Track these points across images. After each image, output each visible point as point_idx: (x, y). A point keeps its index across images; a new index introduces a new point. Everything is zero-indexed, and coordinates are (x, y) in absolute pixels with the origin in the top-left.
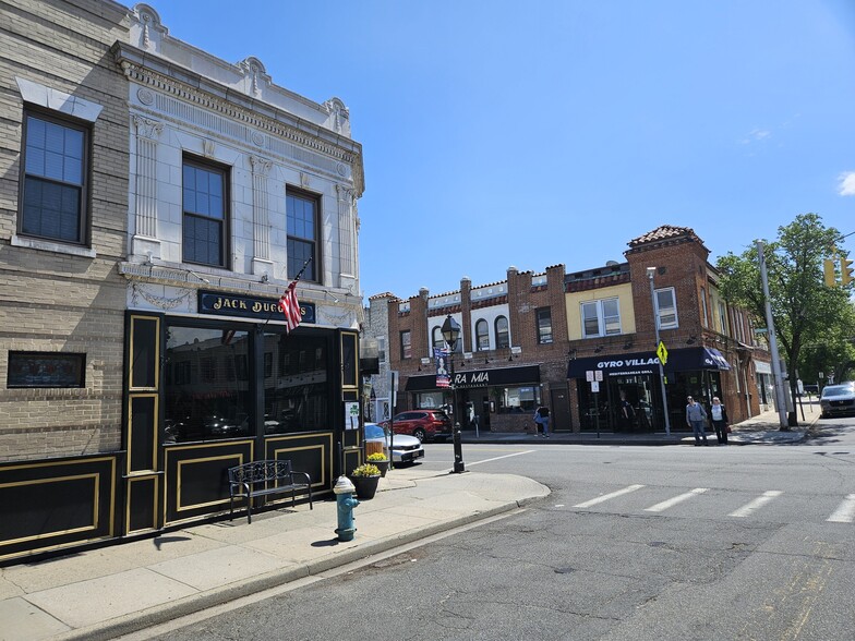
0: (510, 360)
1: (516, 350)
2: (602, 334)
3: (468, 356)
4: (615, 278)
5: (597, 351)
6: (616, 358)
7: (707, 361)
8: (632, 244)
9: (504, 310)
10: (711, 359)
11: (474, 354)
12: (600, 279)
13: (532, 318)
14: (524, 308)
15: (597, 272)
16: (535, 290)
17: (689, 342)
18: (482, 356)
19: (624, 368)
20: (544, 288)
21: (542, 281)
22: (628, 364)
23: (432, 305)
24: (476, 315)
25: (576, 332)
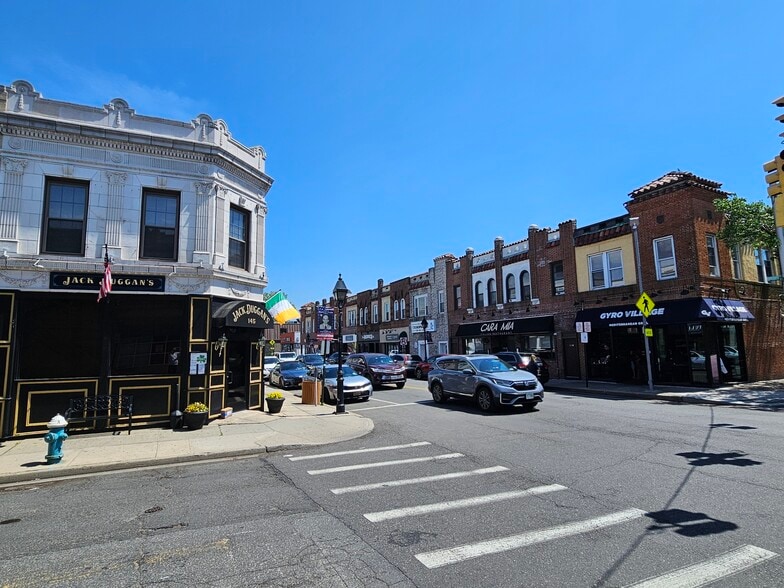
0: (529, 310)
1: (535, 302)
2: (607, 286)
3: (500, 307)
4: (617, 230)
5: (599, 302)
6: (617, 309)
7: (704, 312)
8: (633, 195)
9: (525, 265)
10: (708, 310)
11: (505, 305)
12: (605, 232)
13: (549, 271)
14: (542, 263)
15: (602, 225)
16: (550, 245)
17: (684, 292)
18: (510, 307)
19: (624, 319)
20: (557, 243)
21: (556, 236)
22: (627, 315)
23: (475, 263)
24: (507, 270)
25: (584, 284)
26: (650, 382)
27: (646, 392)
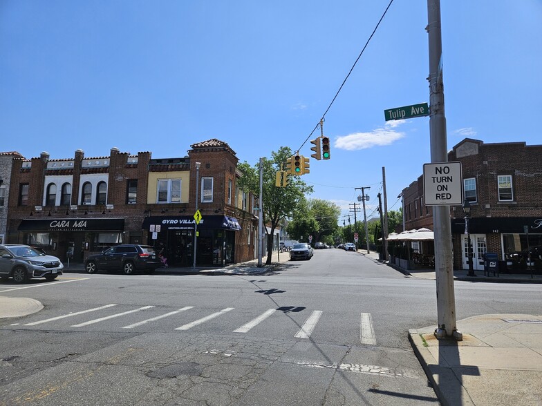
0: (104, 213)
1: (110, 207)
2: (168, 202)
3: (73, 207)
4: (181, 167)
5: (163, 212)
6: (174, 218)
7: (225, 224)
8: (193, 147)
9: (105, 177)
10: (227, 223)
11: (78, 207)
12: (172, 165)
13: (124, 186)
14: (120, 178)
15: (171, 161)
16: (129, 166)
17: (216, 212)
18: (85, 209)
19: (178, 225)
20: (135, 166)
21: (134, 161)
22: (181, 222)
23: (50, 166)
24: (84, 178)
25: (152, 199)
26: (194, 265)
27: (192, 271)
